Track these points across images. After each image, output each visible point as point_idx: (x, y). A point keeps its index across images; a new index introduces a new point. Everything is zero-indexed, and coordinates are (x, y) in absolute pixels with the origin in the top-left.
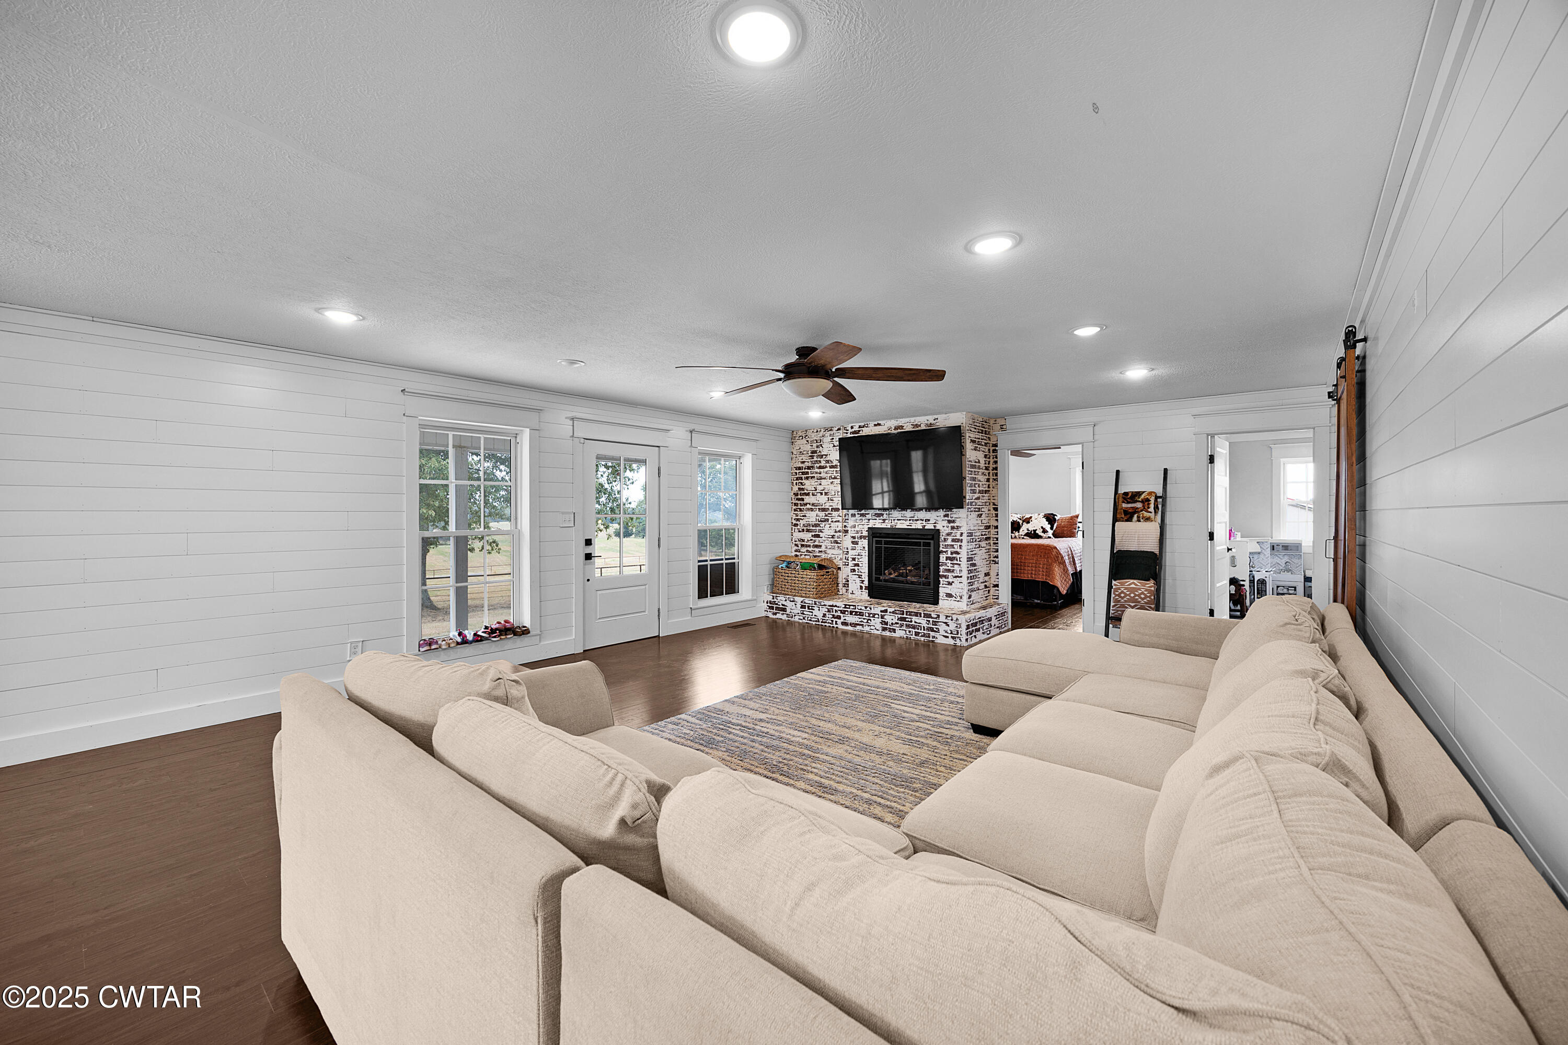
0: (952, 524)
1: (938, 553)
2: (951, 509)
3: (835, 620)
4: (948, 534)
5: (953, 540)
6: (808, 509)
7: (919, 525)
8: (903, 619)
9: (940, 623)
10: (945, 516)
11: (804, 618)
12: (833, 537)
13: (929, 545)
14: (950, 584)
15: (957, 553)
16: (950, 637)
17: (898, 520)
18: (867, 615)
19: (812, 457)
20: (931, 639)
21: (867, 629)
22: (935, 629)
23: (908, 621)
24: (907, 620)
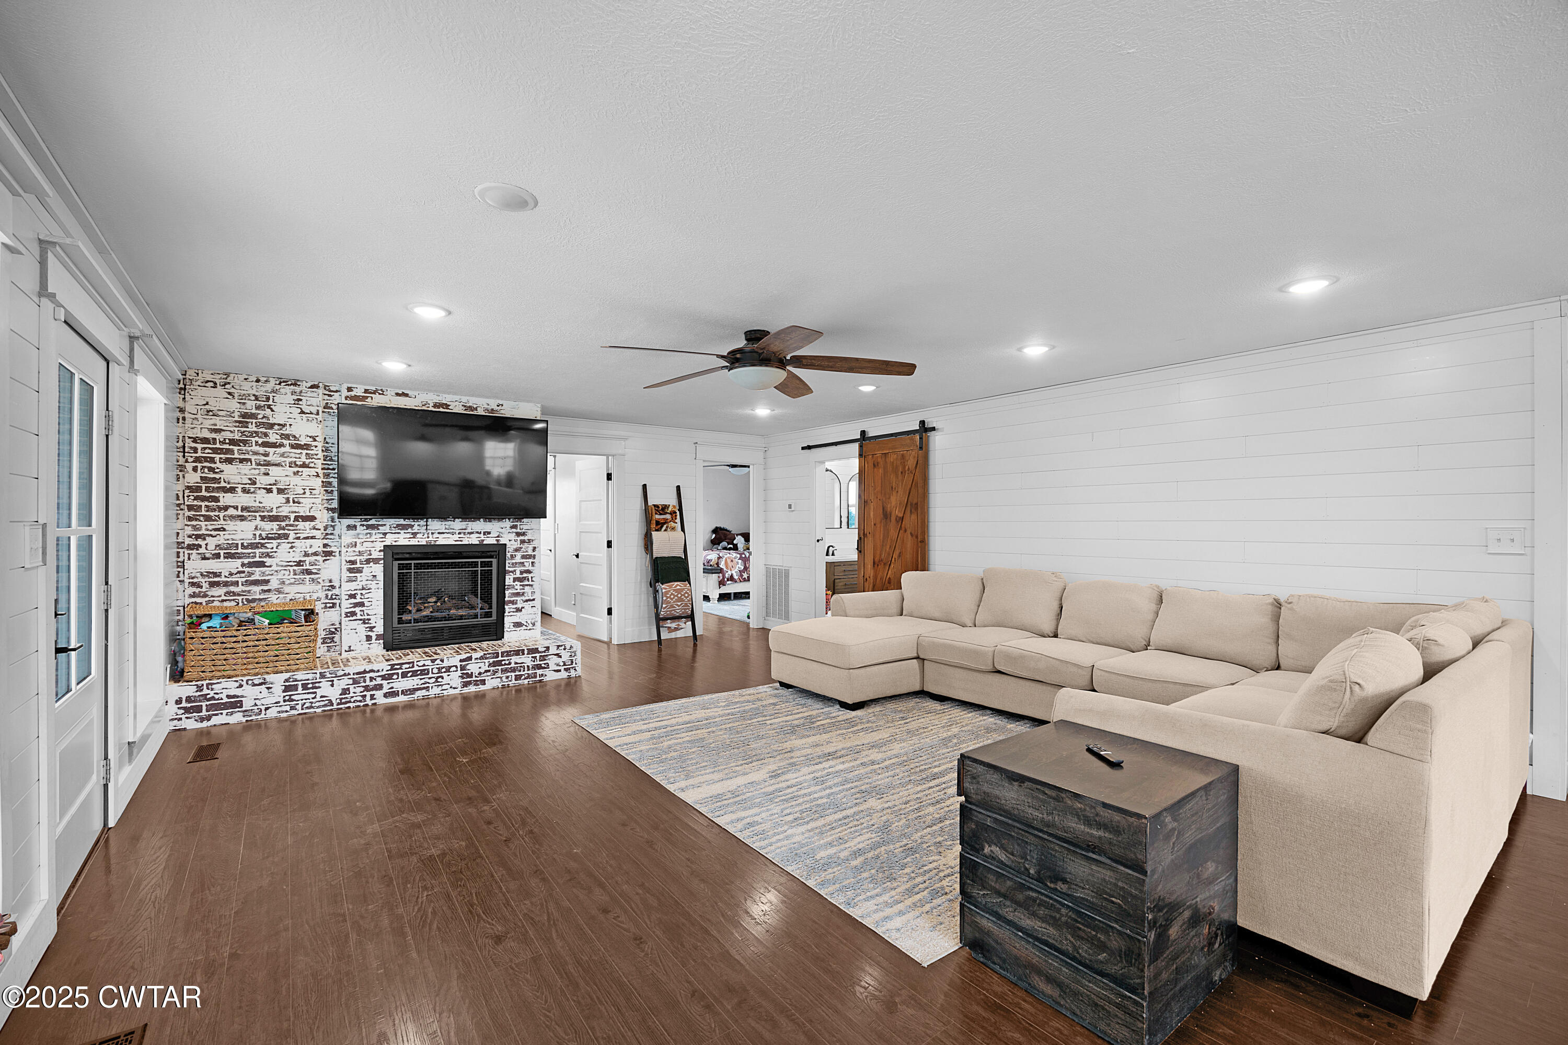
0: (522, 538)
1: (502, 573)
2: (520, 519)
3: (368, 694)
4: (517, 550)
5: (523, 557)
6: (232, 517)
7: (474, 540)
8: (499, 663)
9: (550, 657)
10: (512, 527)
11: (292, 708)
12: (299, 563)
13: (490, 564)
14: (519, 610)
15: (529, 572)
16: (562, 670)
17: (439, 533)
18: (435, 671)
19: (245, 425)
20: (538, 678)
21: (435, 691)
22: (543, 665)
23: (505, 664)
24: (503, 663)
